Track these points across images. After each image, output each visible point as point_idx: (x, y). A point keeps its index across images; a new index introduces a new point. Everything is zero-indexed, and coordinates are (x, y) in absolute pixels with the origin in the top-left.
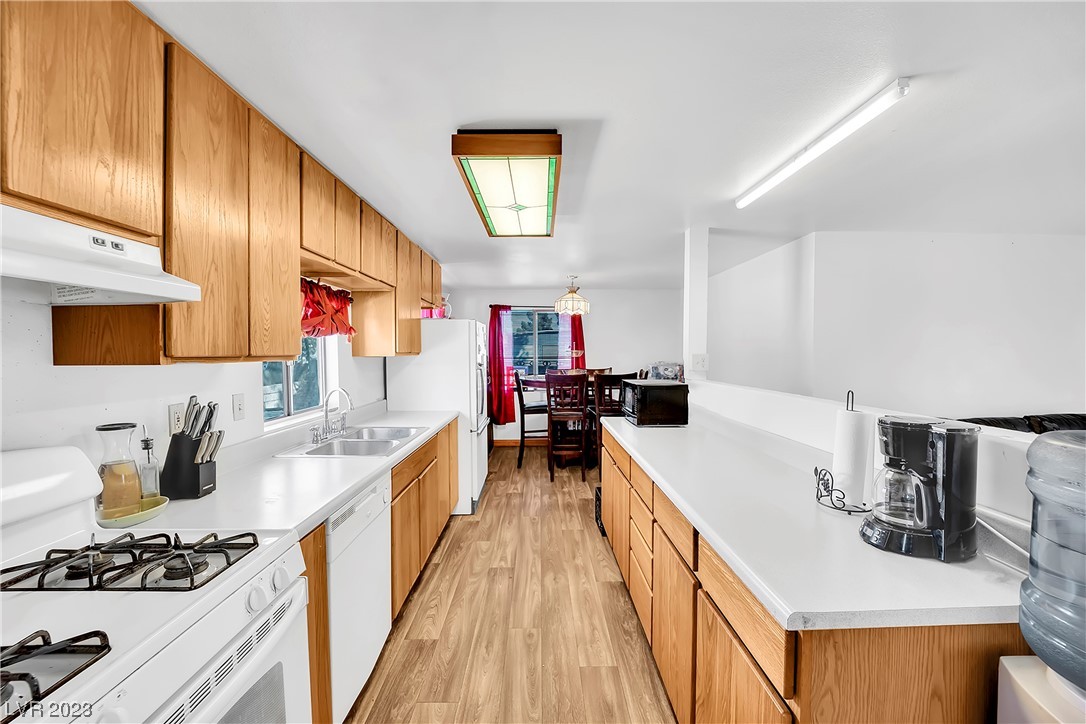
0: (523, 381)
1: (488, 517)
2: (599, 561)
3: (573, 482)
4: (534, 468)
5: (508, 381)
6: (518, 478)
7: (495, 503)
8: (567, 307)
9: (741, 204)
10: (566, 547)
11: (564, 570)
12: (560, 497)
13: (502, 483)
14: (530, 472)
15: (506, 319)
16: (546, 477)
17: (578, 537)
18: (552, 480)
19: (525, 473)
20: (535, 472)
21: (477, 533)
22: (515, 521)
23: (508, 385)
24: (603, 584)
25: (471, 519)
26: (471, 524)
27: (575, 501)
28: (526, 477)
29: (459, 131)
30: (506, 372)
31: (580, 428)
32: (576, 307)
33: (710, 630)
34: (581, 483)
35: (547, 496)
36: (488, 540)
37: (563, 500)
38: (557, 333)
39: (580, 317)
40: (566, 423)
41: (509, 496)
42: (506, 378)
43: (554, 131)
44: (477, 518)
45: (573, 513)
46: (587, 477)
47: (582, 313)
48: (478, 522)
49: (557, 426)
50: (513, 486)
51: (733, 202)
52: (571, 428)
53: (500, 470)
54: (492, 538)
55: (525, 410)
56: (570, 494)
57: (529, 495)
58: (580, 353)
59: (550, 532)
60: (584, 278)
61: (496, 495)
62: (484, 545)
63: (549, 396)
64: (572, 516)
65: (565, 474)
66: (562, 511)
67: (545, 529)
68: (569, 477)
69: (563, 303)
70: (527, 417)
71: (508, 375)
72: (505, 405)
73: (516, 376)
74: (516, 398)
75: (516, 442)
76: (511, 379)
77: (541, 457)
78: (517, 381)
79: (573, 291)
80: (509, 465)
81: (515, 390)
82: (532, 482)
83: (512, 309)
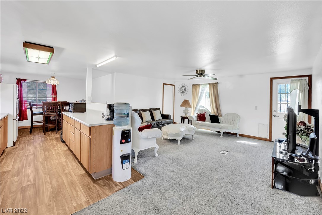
1: (21, 146)
2: (62, 147)
5: (24, 105)
6: (31, 136)
8: (51, 82)
9: (98, 66)
10: (51, 147)
12: (48, 138)
13: (24, 138)
15: (24, 84)
18: (45, 134)
20: (37, 134)
21: (17, 150)
23: (24, 107)
28: (34, 135)
29: (25, 42)
30: (23, 103)
31: (55, 119)
32: (54, 82)
36: (23, 150)
37: (50, 138)
38: (46, 90)
39: (55, 86)
40: (50, 117)
41: (28, 140)
43: (52, 48)
44: (15, 147)
45: (53, 140)
47: (56, 84)
49: (47, 119)
50: (29, 138)
51: (96, 65)
55: (33, 115)
57: (36, 139)
58: (55, 96)
65: (50, 133)
67: (44, 145)
69: (49, 81)
70: (34, 117)
71: (25, 104)
72: (23, 114)
73: (30, 103)
74: (29, 111)
75: (28, 126)
76: (26, 105)
77: (40, 130)
78: (30, 105)
79: (53, 77)
80: (26, 133)
81: (28, 109)
82: (37, 136)
83: (27, 80)
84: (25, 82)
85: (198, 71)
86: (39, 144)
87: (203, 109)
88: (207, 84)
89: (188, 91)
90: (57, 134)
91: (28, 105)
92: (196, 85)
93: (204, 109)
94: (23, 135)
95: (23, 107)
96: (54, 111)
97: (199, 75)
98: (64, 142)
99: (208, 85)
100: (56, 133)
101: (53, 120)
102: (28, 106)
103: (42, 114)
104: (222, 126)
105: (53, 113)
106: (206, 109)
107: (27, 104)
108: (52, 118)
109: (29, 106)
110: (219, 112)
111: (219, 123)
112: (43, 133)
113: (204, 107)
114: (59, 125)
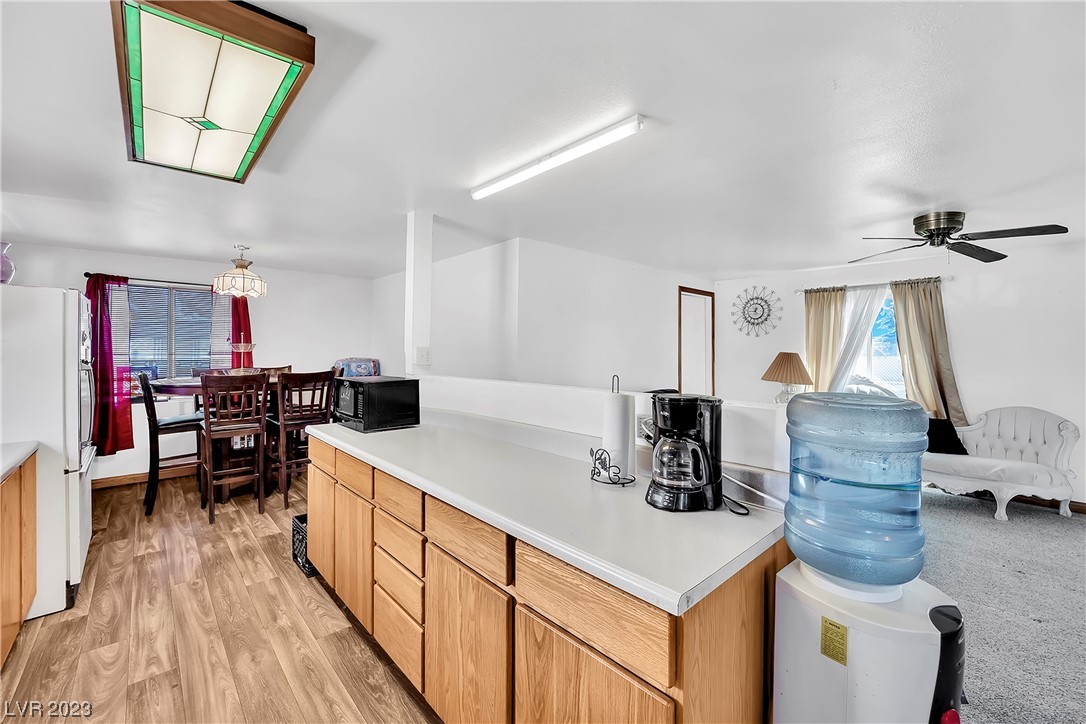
0: (155, 387)
1: (105, 605)
2: (312, 613)
3: (245, 517)
4: (175, 510)
5: (120, 388)
6: (150, 531)
7: (113, 578)
8: (233, 285)
9: (478, 196)
10: (258, 607)
11: (265, 642)
12: (230, 542)
13: (121, 543)
14: (170, 516)
15: (117, 297)
16: (200, 518)
17: (273, 589)
18: (212, 520)
19: (161, 519)
20: (179, 516)
21: (85, 637)
22: (160, 597)
23: (120, 394)
24: (326, 639)
25: (69, 616)
26: (68, 626)
27: (255, 541)
28: (166, 525)
30: (115, 376)
31: (252, 444)
32: (247, 286)
33: (539, 646)
34: (257, 516)
35: (209, 545)
36: (113, 640)
37: (238, 545)
40: (229, 440)
41: (140, 561)
42: (115, 383)
44: (79, 612)
45: (258, 559)
46: (266, 507)
47: (249, 295)
48: (84, 618)
49: (218, 451)
50: (143, 544)
51: (469, 192)
52: (237, 446)
53: (111, 524)
54: (122, 634)
55: (156, 430)
56: (245, 534)
57: (177, 550)
58: (244, 348)
59: (226, 594)
60: (258, 251)
61: (112, 565)
62: (107, 652)
63: (198, 406)
64: (257, 564)
65: (230, 509)
66: (239, 561)
67: (218, 592)
68: (238, 512)
69: (228, 279)
70: (162, 438)
71: (121, 380)
72: (115, 425)
73: (144, 380)
74: (139, 411)
75: (133, 477)
76: (126, 385)
77: (186, 492)
78: (146, 387)
79: (243, 265)
80: (127, 512)
81: (137, 400)
82: (177, 531)
83: (130, 282)
84: (123, 287)
85: (932, 218)
86: (195, 589)
87: (867, 389)
88: (883, 286)
89: (780, 318)
90: (266, 514)
91: (136, 388)
92: (825, 290)
93: (874, 389)
94: (114, 526)
95: (114, 395)
96: (248, 414)
97: (931, 237)
98: (312, 572)
99: (888, 292)
100: (261, 511)
101: (242, 449)
102: (136, 392)
103: (199, 428)
104: (1003, 470)
105: (248, 422)
106: (880, 391)
107: (130, 380)
108: (237, 444)
109: (140, 392)
110: (951, 402)
111: (962, 451)
112: (205, 514)
113: (868, 383)
114: (270, 471)
